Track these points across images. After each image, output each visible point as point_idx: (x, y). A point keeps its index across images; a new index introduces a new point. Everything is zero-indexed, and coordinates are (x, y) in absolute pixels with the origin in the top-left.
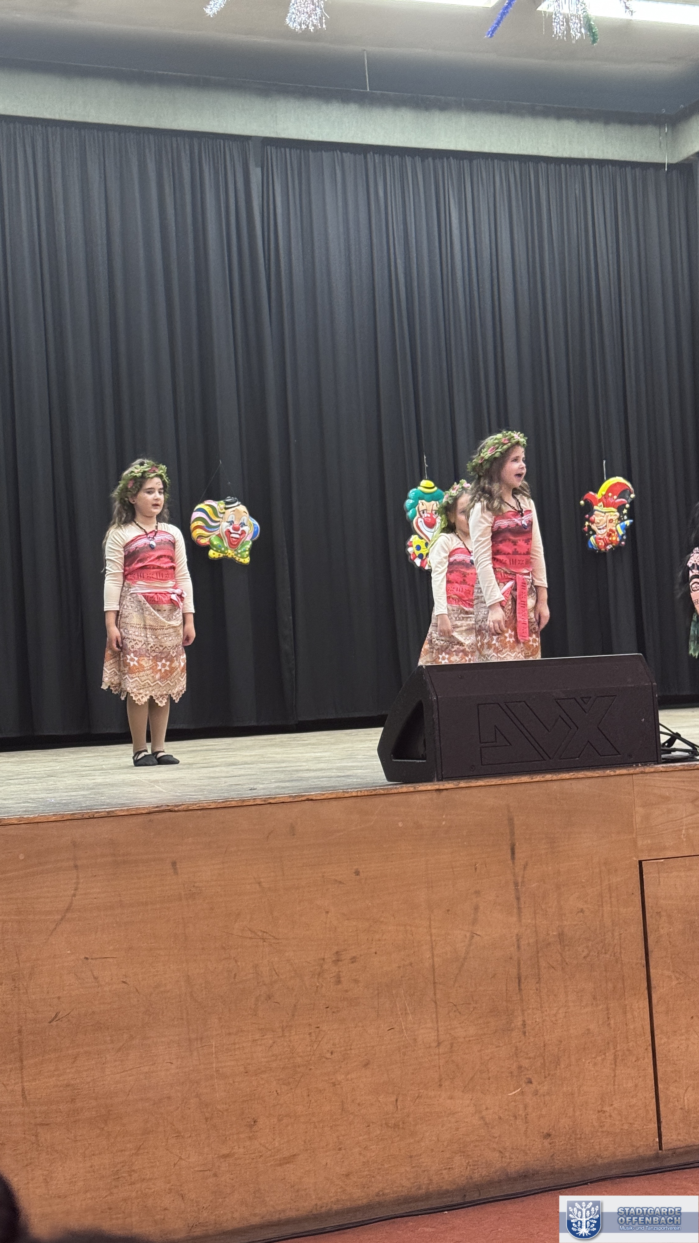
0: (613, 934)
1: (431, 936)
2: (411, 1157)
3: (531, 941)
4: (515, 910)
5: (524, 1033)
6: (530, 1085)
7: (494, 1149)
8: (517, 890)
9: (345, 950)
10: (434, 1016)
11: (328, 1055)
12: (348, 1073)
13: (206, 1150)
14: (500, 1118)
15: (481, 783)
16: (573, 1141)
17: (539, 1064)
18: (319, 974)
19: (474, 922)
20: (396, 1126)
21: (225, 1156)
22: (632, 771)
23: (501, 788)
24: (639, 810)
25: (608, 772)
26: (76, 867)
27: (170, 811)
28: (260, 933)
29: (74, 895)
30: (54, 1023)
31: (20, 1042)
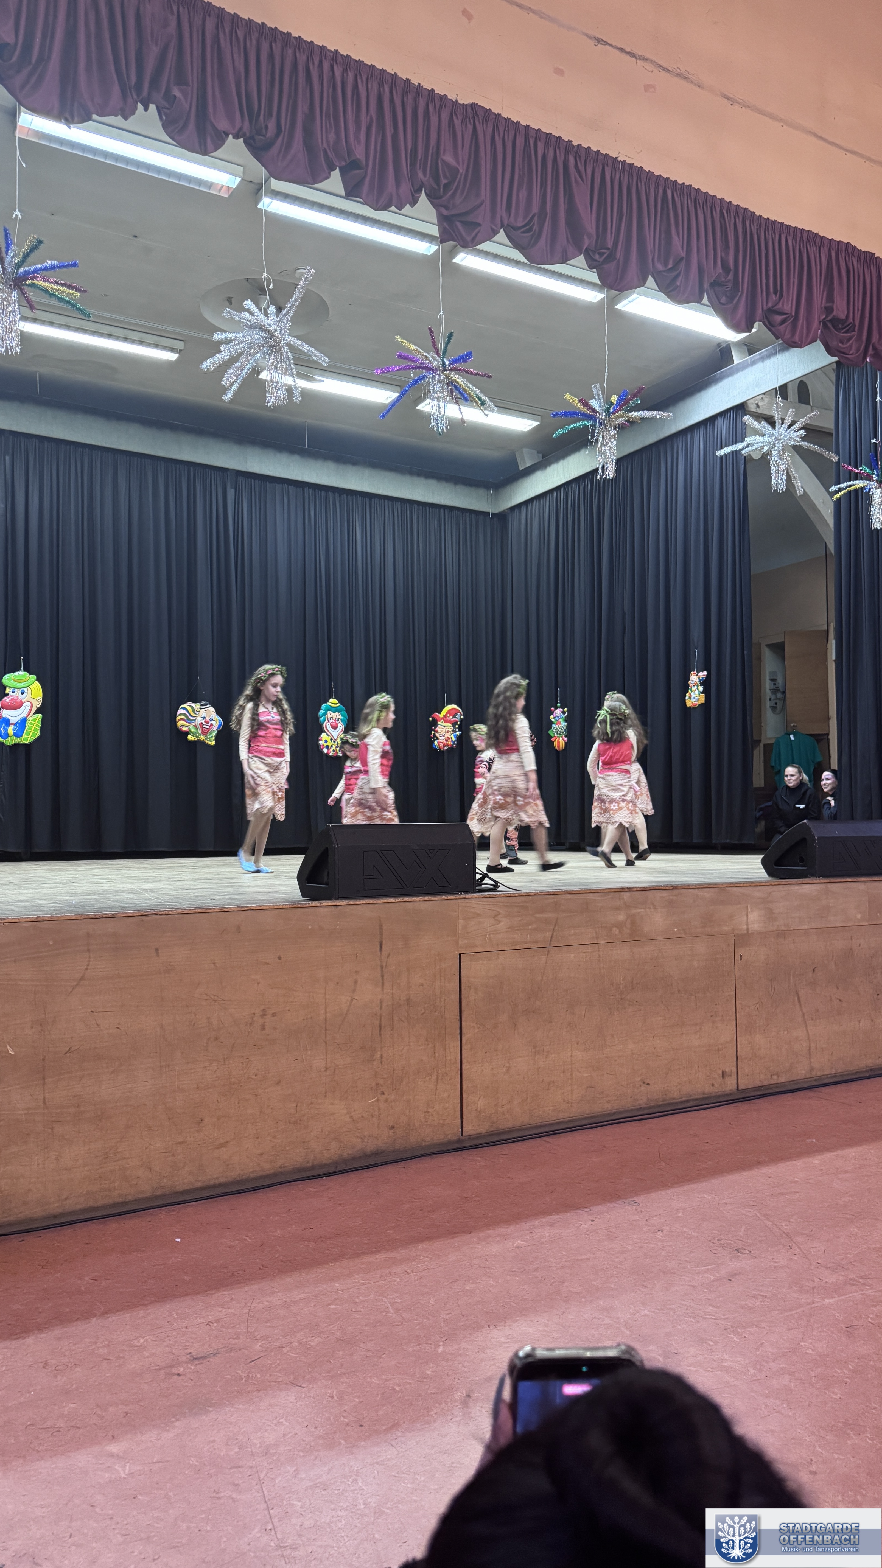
0: (440, 1001)
1: (326, 999)
2: (304, 1142)
3: (390, 1003)
4: (380, 984)
5: (381, 1062)
6: (383, 1096)
7: (357, 1137)
8: (382, 971)
9: (269, 1008)
10: (324, 1051)
11: (254, 1077)
12: (265, 1089)
13: (168, 1139)
14: (362, 1117)
15: (363, 902)
16: (408, 1131)
17: (389, 1082)
18: (251, 1024)
19: (354, 991)
20: (295, 1123)
21: (181, 1143)
22: (458, 897)
23: (376, 905)
24: (461, 922)
25: (443, 897)
26: (89, 950)
27: (156, 915)
28: (213, 997)
29: (86, 969)
30: (68, 1054)
31: (43, 1066)
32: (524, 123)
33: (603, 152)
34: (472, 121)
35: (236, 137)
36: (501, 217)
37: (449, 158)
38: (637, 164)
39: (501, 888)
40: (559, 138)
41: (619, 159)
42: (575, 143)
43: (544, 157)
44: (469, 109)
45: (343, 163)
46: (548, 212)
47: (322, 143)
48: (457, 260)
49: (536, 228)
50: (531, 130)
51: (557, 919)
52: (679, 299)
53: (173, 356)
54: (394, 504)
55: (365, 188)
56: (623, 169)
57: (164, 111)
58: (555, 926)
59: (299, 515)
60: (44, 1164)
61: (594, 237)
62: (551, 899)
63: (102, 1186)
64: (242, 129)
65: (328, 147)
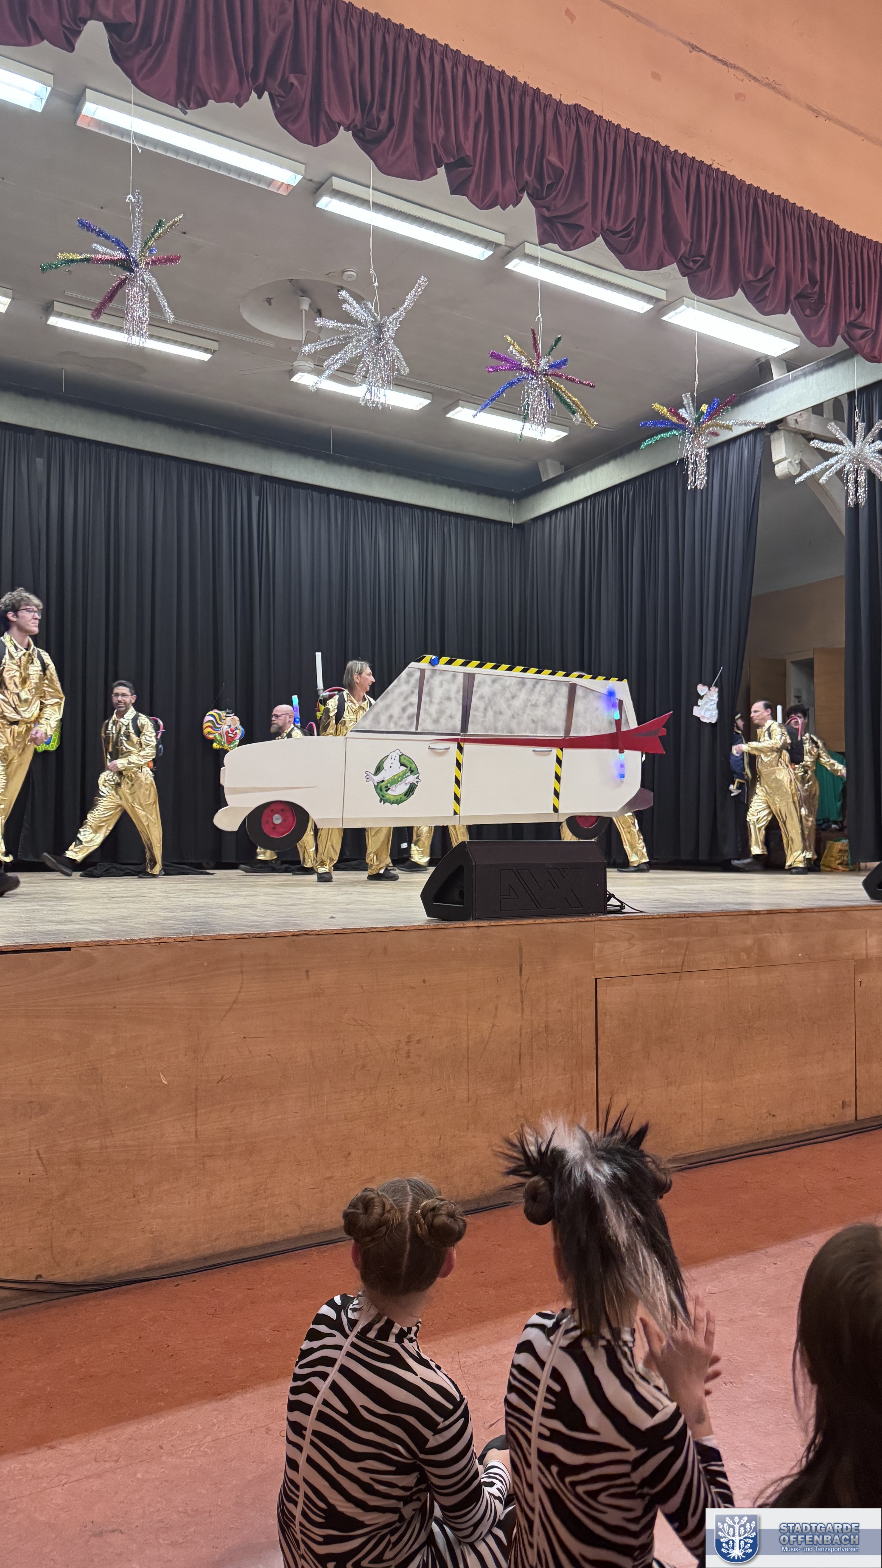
0: (578, 1027)
1: (468, 1025)
2: (447, 1177)
3: (529, 1030)
4: (520, 1010)
5: (521, 1093)
8: (522, 996)
10: (467, 1080)
11: (399, 1107)
12: (411, 1120)
13: (316, 1174)
15: (504, 923)
17: (529, 1114)
18: (396, 1052)
19: (495, 1016)
20: (439, 1156)
21: (329, 1178)
22: (594, 919)
23: (516, 927)
24: (597, 944)
25: (580, 919)
26: (242, 972)
27: (307, 934)
28: (360, 1022)
29: (239, 992)
30: (220, 1084)
31: (196, 1097)
32: (624, 127)
33: (698, 158)
34: (575, 122)
35: (347, 129)
36: (602, 220)
37: (553, 158)
38: (730, 172)
39: (627, 909)
40: (657, 143)
41: (713, 166)
42: (672, 149)
43: (643, 160)
44: (573, 110)
45: (452, 160)
46: (646, 216)
47: (432, 139)
48: (510, 266)
49: (633, 233)
50: (630, 134)
51: (688, 943)
52: (766, 310)
53: (206, 357)
54: (418, 513)
55: (472, 186)
56: (717, 176)
57: (278, 99)
58: (686, 950)
59: (322, 522)
60: (195, 1202)
61: (689, 244)
62: (683, 922)
63: (252, 1225)
64: (354, 120)
65: (438, 142)
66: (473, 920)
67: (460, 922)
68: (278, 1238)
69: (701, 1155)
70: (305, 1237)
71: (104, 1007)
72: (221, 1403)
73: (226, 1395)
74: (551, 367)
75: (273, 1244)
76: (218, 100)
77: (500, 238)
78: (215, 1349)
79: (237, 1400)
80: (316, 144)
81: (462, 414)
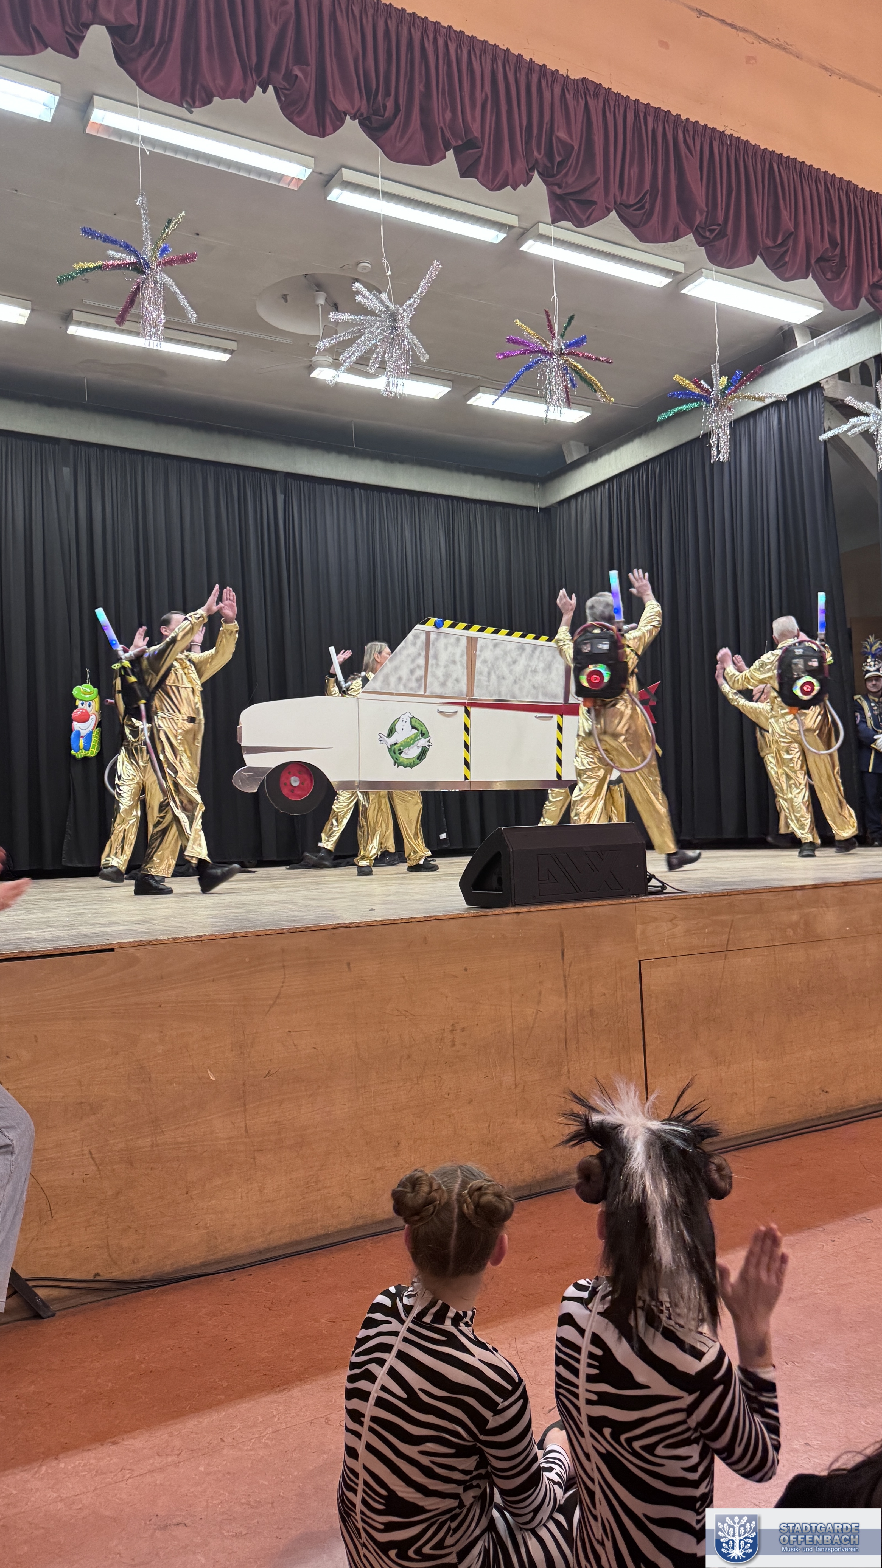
0: (623, 1011)
1: (512, 1012)
2: (497, 1164)
3: (574, 1015)
4: (564, 994)
5: (569, 1078)
7: (549, 1157)
8: (565, 981)
9: (458, 1023)
10: (513, 1067)
11: (446, 1096)
12: (458, 1109)
13: (367, 1165)
15: (544, 908)
18: (441, 1040)
19: (539, 1002)
20: (488, 1144)
21: (379, 1169)
22: (635, 900)
23: (556, 911)
24: (639, 927)
25: (621, 901)
26: (284, 966)
27: (346, 927)
28: (404, 1012)
29: (282, 987)
30: (267, 1078)
31: (244, 1092)
32: (633, 98)
33: (710, 126)
34: (583, 96)
35: (353, 118)
36: (614, 195)
37: (562, 134)
38: (744, 138)
39: (668, 890)
40: (668, 112)
41: (726, 133)
42: (683, 118)
43: (654, 131)
44: (580, 84)
45: (460, 143)
46: (660, 187)
47: (439, 123)
48: (524, 248)
49: (647, 206)
50: (640, 105)
51: (733, 921)
52: (786, 276)
53: (225, 357)
54: (442, 502)
55: (481, 168)
56: (731, 143)
57: (282, 92)
58: (731, 928)
59: (348, 515)
60: (247, 1197)
61: (705, 214)
62: (726, 900)
63: (305, 1218)
64: (359, 110)
65: (445, 125)
66: (512, 906)
67: (499, 909)
68: (331, 1229)
69: (754, 1134)
70: (358, 1228)
71: (149, 1006)
72: (279, 1395)
73: (285, 1387)
74: (568, 346)
75: (327, 1235)
76: (223, 97)
77: (513, 220)
78: (273, 1342)
79: (296, 1392)
80: (323, 135)
81: (483, 400)
